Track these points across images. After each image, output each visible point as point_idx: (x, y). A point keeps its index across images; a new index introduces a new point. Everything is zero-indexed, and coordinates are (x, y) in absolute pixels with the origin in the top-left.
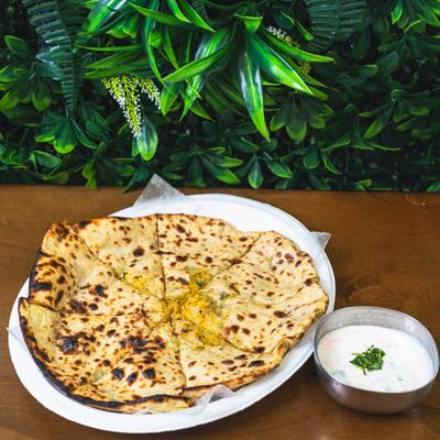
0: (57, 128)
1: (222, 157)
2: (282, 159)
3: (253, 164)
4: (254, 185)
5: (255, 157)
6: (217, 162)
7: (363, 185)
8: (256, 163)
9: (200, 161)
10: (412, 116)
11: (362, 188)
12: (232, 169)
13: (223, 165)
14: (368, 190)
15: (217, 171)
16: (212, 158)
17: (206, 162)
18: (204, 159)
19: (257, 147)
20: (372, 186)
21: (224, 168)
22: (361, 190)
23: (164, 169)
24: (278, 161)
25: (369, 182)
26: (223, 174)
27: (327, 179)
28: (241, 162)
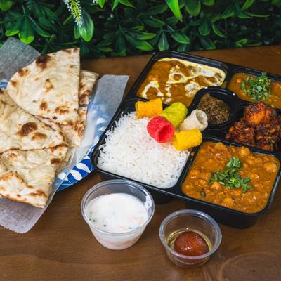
0: (18, 24)
1: (141, 33)
2: (183, 30)
3: (161, 34)
5: (162, 30)
6: (137, 36)
7: (241, 43)
8: (163, 35)
9: (123, 36)
11: (240, 45)
12: (148, 41)
13: (141, 39)
14: (245, 46)
15: (136, 43)
16: (132, 34)
17: (128, 37)
18: (126, 35)
19: (163, 23)
20: (248, 43)
21: (141, 41)
22: (239, 47)
23: (99, 45)
24: (180, 32)
25: (245, 41)
26: (141, 45)
27: (216, 41)
28: (155, 35)
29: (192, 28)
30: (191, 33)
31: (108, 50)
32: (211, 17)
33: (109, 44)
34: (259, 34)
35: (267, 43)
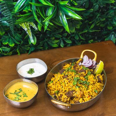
1: (53, 40)
2: (69, 38)
3: (61, 41)
4: (62, 46)
6: (52, 42)
7: (91, 41)
8: (62, 40)
9: (47, 42)
10: (101, 21)
12: (56, 43)
13: (54, 42)
14: (92, 43)
15: (52, 44)
16: (50, 41)
17: (49, 43)
19: (61, 36)
20: (93, 41)
21: (54, 43)
22: (90, 43)
23: (38, 46)
24: (68, 39)
25: (92, 40)
26: (54, 45)
27: (81, 42)
28: (59, 41)
29: (72, 37)
30: (72, 39)
31: (41, 48)
32: (79, 33)
33: (42, 45)
34: (96, 38)
35: (100, 41)
